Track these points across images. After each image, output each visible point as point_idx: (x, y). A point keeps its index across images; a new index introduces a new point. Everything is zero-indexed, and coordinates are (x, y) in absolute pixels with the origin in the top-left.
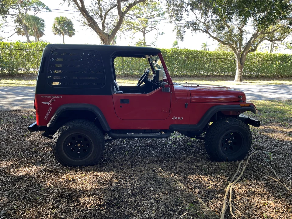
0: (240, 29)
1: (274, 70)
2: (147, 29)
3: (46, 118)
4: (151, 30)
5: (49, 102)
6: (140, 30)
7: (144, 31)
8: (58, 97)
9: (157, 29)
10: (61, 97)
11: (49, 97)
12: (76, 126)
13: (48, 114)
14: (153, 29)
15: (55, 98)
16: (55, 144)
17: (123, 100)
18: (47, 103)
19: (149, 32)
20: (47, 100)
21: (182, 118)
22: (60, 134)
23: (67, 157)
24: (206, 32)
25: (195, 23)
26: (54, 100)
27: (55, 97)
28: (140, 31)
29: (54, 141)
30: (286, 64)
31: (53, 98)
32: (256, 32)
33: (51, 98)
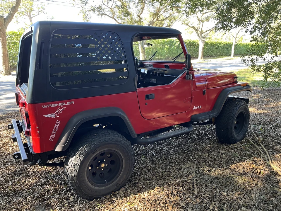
0: (139, 16)
1: (165, 53)
2: (33, 12)
3: (52, 138)
4: (38, 14)
5: (56, 114)
6: (25, 13)
7: (30, 15)
8: (68, 103)
9: (45, 13)
10: (73, 102)
11: (55, 105)
12: (103, 140)
13: (54, 132)
14: (40, 12)
15: (64, 106)
16: (76, 174)
17: (148, 95)
18: (53, 115)
19: (35, 16)
20: (53, 110)
21: (201, 106)
22: (82, 158)
23: (92, 186)
24: (112, 18)
25: (100, 8)
26: (62, 110)
27: (64, 104)
28: (25, 15)
29: (74, 169)
30: (173, 48)
31: (60, 106)
32: (152, 19)
33: (58, 107)
